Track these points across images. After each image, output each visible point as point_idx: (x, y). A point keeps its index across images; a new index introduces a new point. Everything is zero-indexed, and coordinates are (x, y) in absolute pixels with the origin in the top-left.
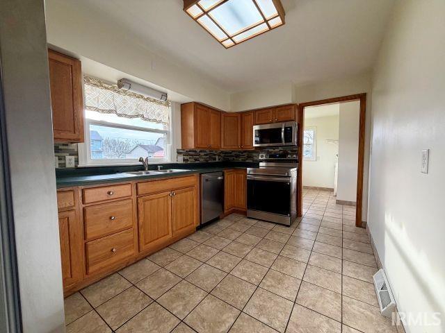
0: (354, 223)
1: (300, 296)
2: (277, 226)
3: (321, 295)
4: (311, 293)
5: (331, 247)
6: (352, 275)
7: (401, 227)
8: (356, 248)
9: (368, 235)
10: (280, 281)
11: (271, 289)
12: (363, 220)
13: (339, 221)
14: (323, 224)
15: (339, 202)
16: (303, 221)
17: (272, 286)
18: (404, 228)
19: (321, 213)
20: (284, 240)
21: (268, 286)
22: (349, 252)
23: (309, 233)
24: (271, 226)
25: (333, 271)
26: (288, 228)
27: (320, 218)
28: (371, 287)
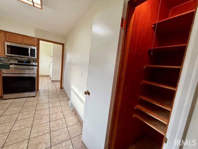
0: (60, 88)
1: (50, 119)
2: (28, 98)
3: (57, 115)
4: (54, 116)
5: (55, 99)
6: (63, 105)
7: (76, 88)
8: (62, 96)
9: (64, 91)
10: (41, 119)
11: (39, 123)
12: (62, 86)
13: (55, 89)
14: (49, 91)
15: (53, 81)
16: (40, 92)
17: (38, 122)
18: (77, 88)
19: (47, 87)
20: (35, 103)
21: (37, 123)
22: (60, 98)
23: (45, 96)
24: (25, 99)
25: (58, 106)
26: (35, 97)
27: (47, 89)
28: (68, 105)
